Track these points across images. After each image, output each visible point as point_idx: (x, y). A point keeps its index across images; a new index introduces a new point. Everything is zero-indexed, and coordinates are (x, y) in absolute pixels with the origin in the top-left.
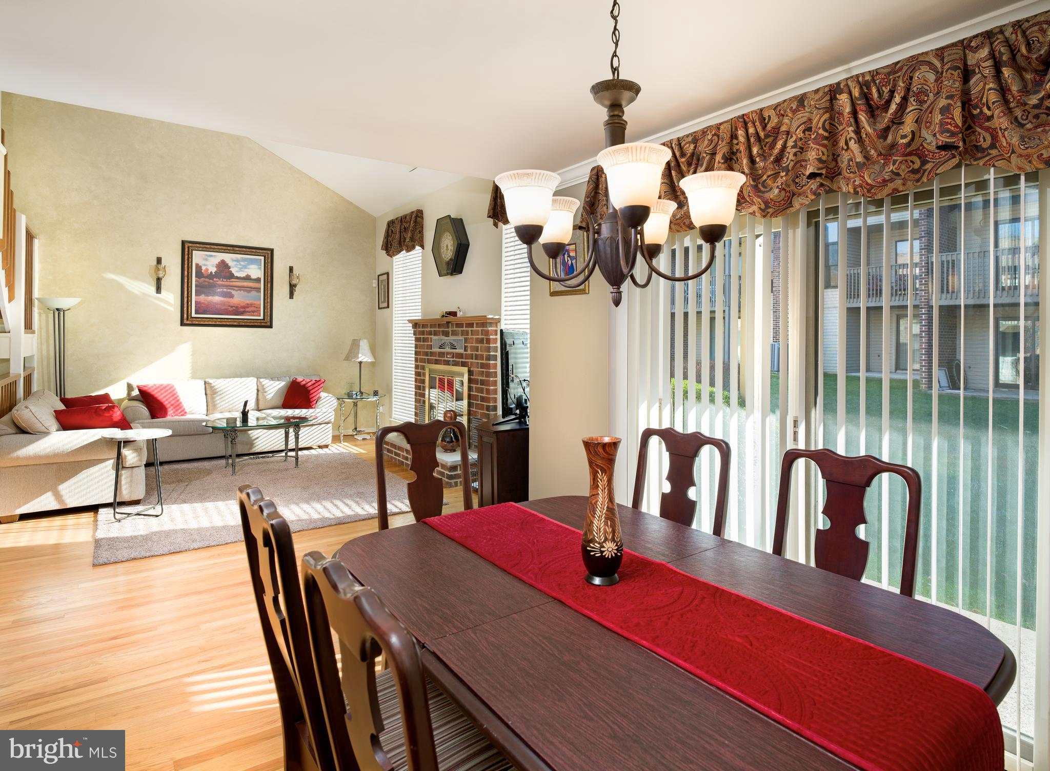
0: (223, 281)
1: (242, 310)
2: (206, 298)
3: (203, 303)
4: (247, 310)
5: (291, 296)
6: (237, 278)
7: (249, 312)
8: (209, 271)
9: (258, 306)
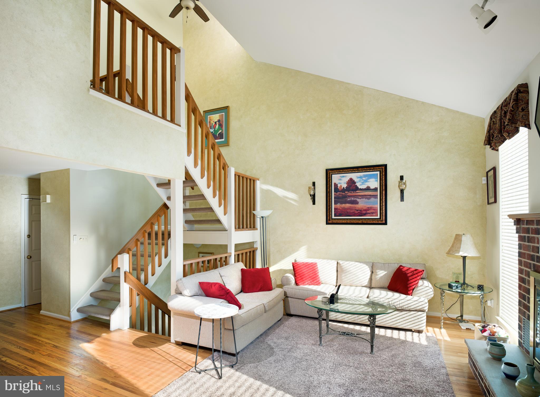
0: (351, 193)
1: (364, 212)
2: (341, 205)
3: (339, 209)
4: (368, 212)
5: (402, 199)
6: (361, 189)
7: (369, 213)
8: (342, 187)
9: (376, 209)
